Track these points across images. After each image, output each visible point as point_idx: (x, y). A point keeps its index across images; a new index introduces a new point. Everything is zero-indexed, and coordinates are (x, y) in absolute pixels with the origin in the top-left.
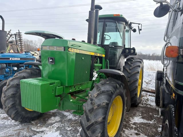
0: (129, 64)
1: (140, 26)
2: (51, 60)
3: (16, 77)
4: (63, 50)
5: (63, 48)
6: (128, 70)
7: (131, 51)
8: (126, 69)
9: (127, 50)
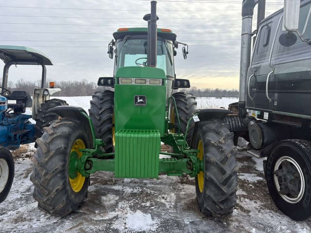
0: (183, 101)
1: (186, 47)
2: (141, 100)
3: (55, 135)
4: (161, 85)
5: (161, 81)
6: (185, 110)
7: (184, 83)
8: (181, 108)
9: (178, 82)
